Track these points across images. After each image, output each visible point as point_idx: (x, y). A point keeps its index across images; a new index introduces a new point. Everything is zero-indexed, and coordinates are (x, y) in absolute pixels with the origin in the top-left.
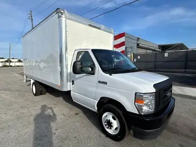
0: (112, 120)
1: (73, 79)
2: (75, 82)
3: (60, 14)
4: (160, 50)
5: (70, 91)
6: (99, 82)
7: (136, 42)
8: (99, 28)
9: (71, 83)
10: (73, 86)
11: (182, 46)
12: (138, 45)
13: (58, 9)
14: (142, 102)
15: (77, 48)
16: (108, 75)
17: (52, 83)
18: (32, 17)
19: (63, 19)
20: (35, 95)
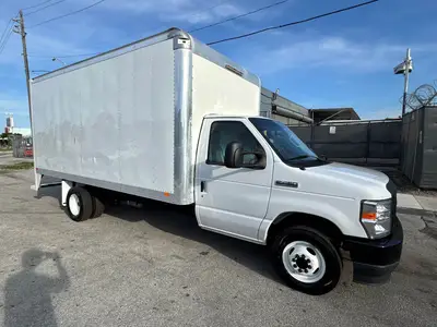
0: (309, 255)
1: (203, 179)
2: (209, 185)
3: (180, 42)
4: (312, 120)
5: (194, 205)
6: (278, 183)
7: (270, 101)
8: (240, 74)
9: (199, 188)
10: (204, 193)
11: (349, 113)
12: (274, 108)
13: (172, 29)
14: (373, 217)
15: (207, 114)
16: (298, 170)
17: (144, 190)
18: (23, 28)
19: (186, 52)
20: (77, 219)
